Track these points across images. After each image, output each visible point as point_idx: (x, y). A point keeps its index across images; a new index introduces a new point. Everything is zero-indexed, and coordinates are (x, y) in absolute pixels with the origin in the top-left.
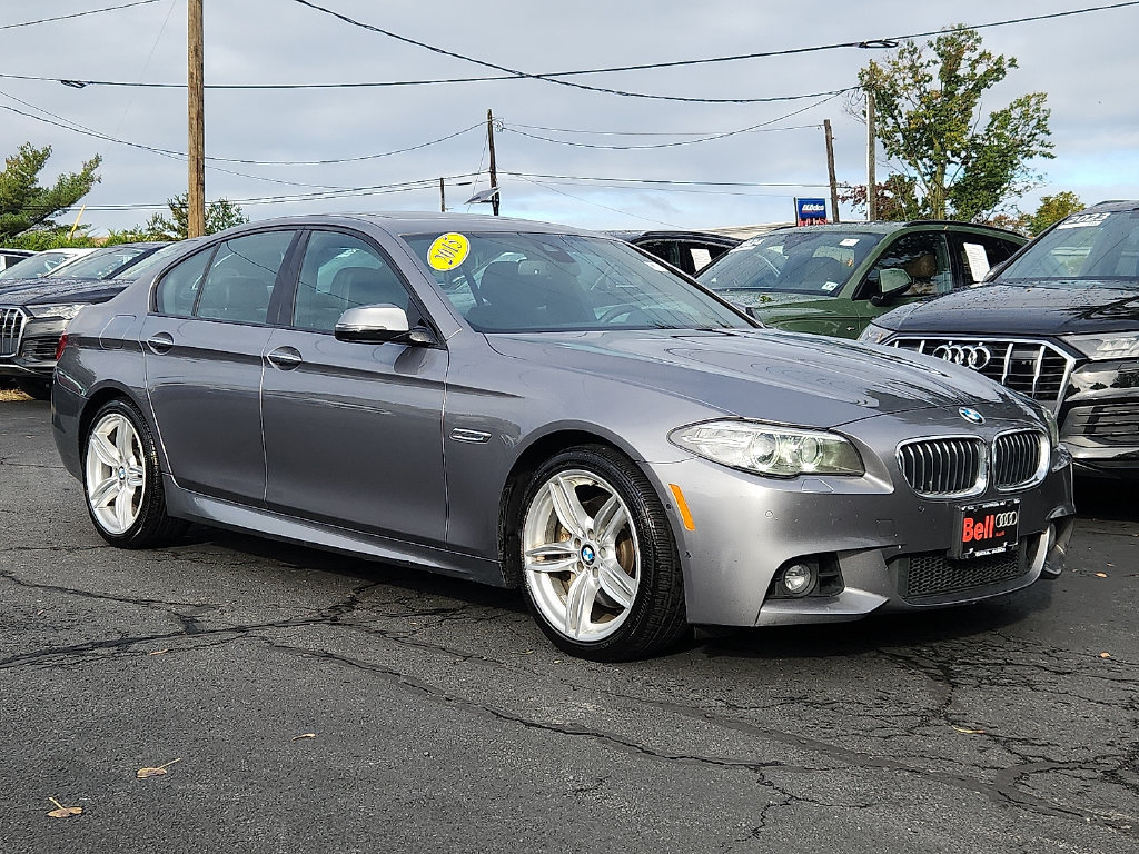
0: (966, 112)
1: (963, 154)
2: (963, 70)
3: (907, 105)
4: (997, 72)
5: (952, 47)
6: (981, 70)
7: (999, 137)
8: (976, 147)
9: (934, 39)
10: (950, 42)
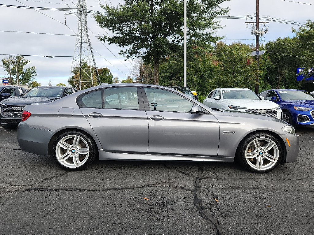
0: (22, 68)
1: (22, 74)
2: (21, 62)
3: (11, 66)
4: (27, 63)
5: (19, 58)
6: (24, 62)
7: (27, 72)
8: (24, 74)
9: (15, 56)
10: (19, 57)
